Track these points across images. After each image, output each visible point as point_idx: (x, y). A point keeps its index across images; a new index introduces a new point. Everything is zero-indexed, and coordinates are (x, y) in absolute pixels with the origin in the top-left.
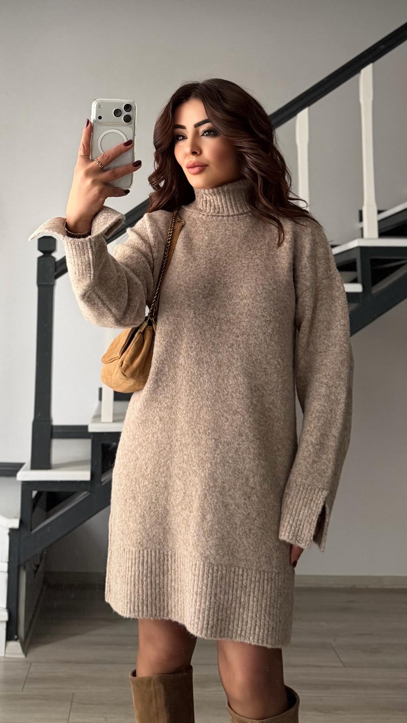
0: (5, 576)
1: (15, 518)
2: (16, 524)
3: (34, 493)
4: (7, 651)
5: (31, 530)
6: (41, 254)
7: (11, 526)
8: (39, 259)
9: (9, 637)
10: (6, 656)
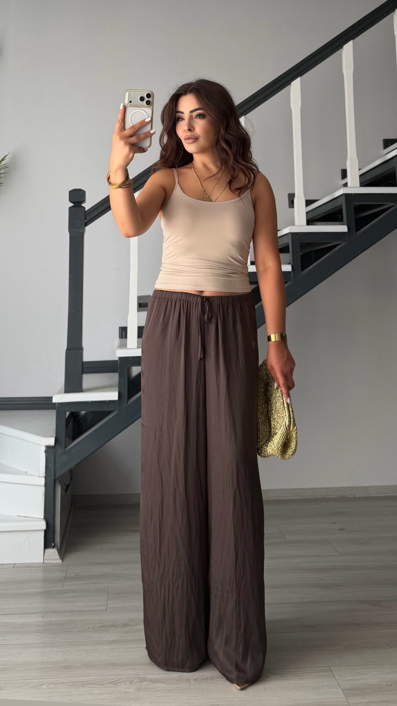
0: (42, 490)
1: (51, 436)
2: (51, 442)
3: (68, 414)
4: (45, 558)
5: (66, 448)
6: (73, 205)
7: (47, 444)
9: (47, 545)
10: (45, 562)
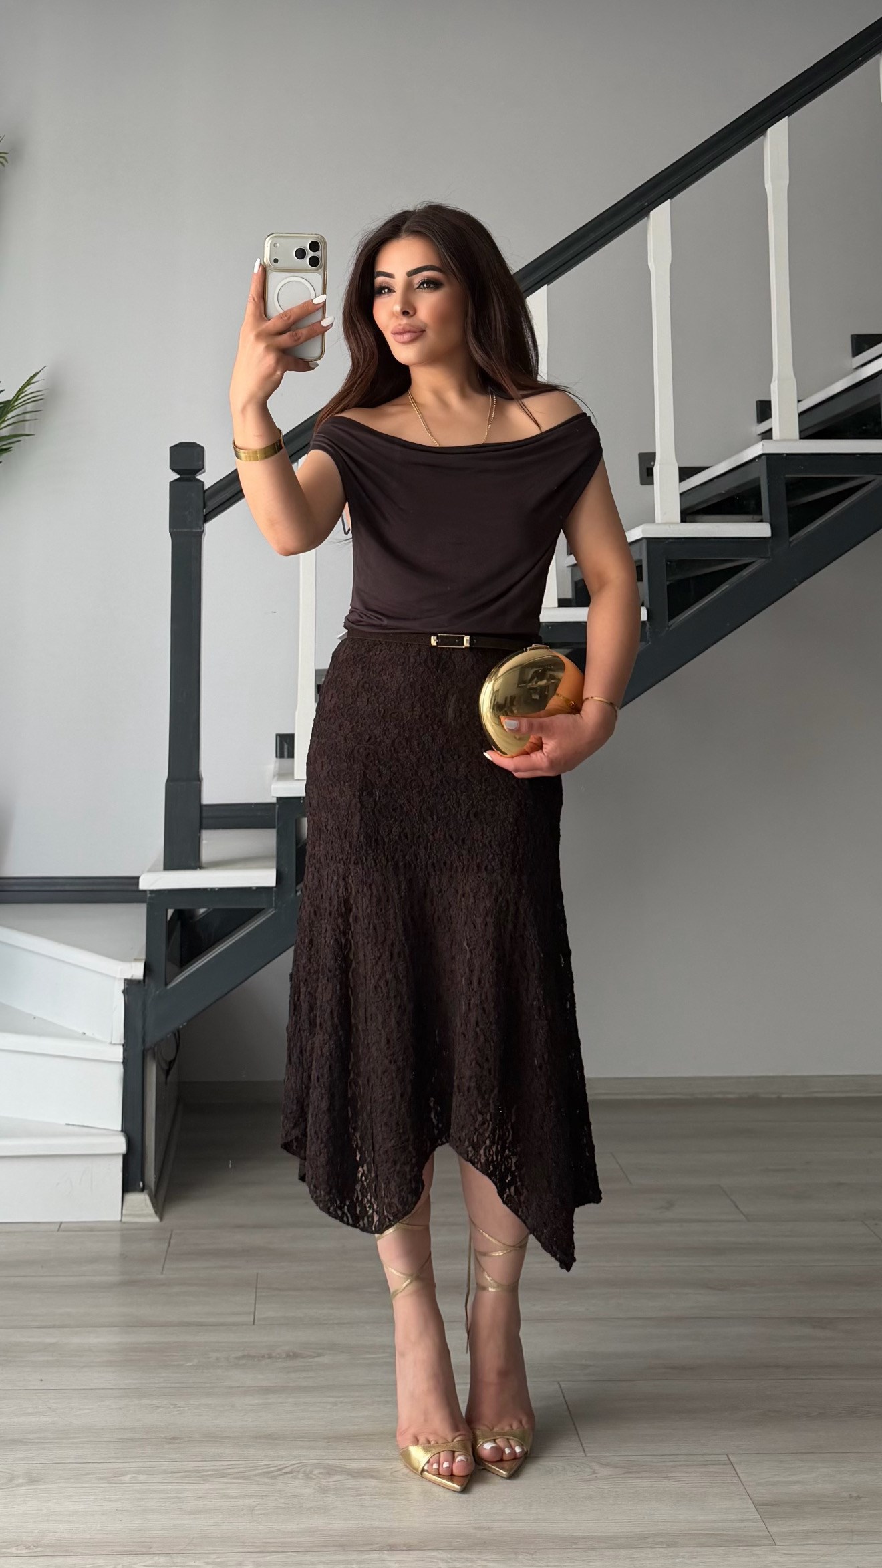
0: (119, 1070)
1: (136, 960)
2: (137, 971)
3: (170, 912)
4: (125, 1212)
5: (166, 984)
6: (178, 476)
7: (129, 977)
8: (172, 484)
9: (129, 1185)
10: (124, 1219)
